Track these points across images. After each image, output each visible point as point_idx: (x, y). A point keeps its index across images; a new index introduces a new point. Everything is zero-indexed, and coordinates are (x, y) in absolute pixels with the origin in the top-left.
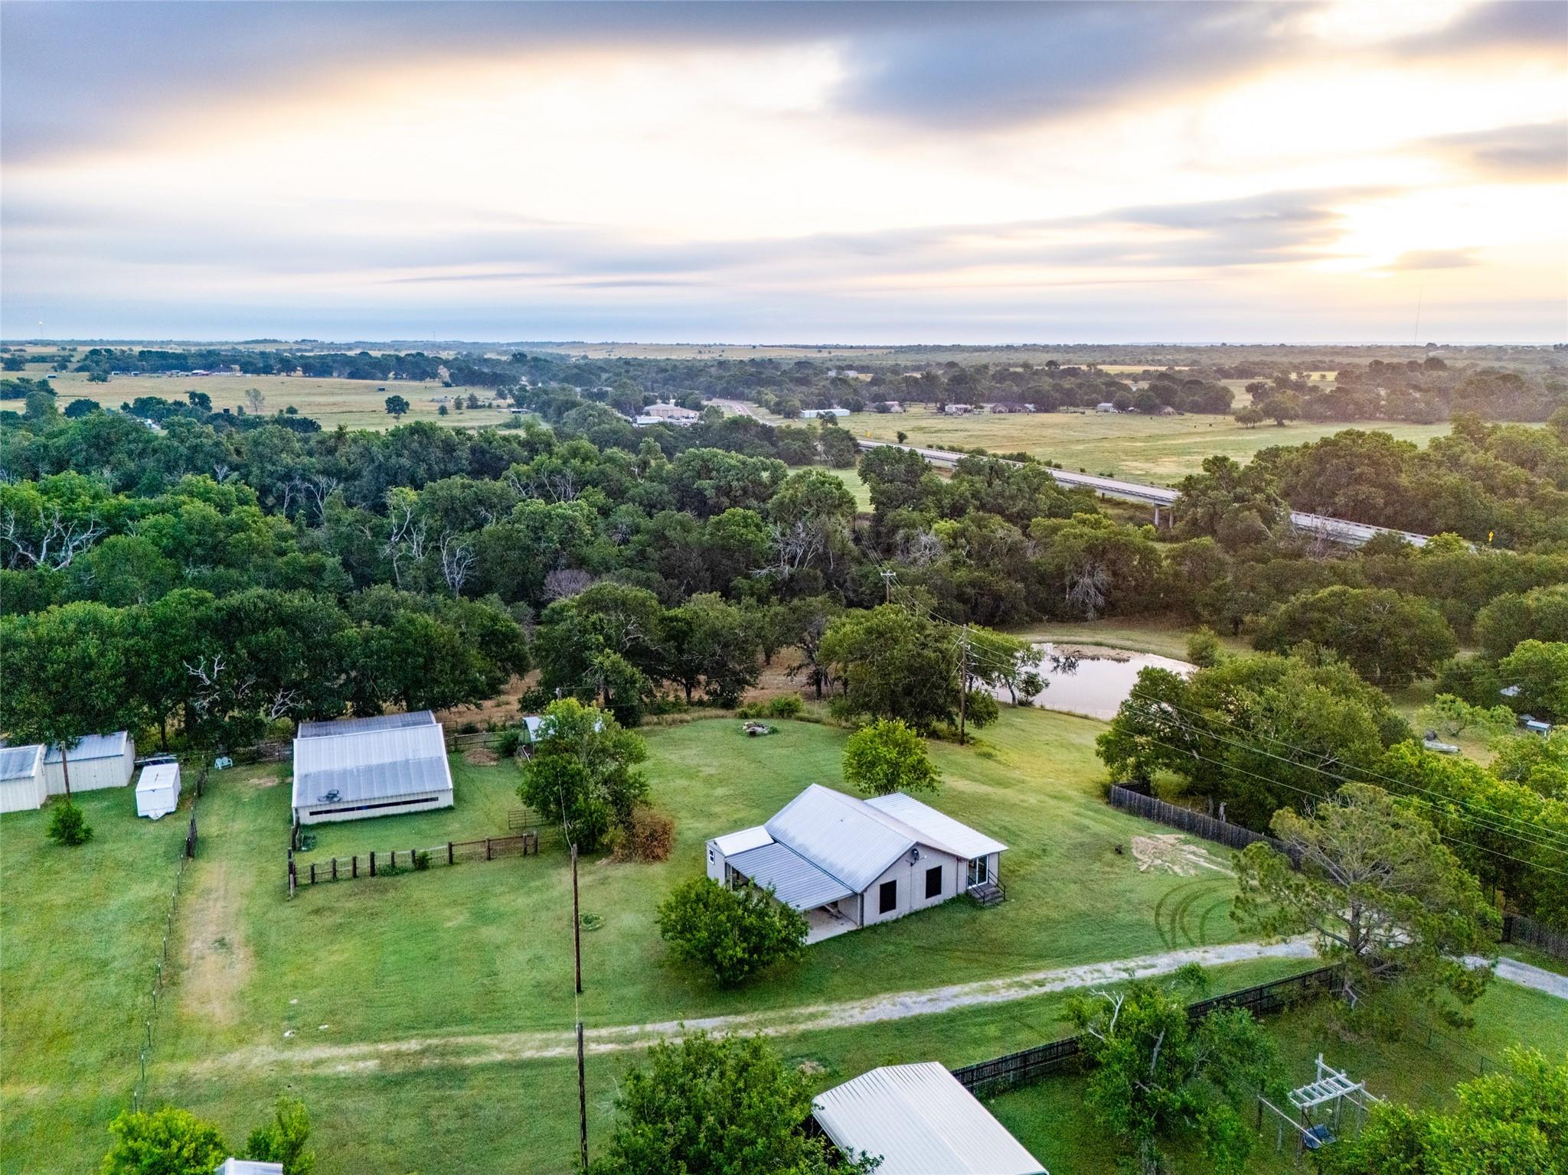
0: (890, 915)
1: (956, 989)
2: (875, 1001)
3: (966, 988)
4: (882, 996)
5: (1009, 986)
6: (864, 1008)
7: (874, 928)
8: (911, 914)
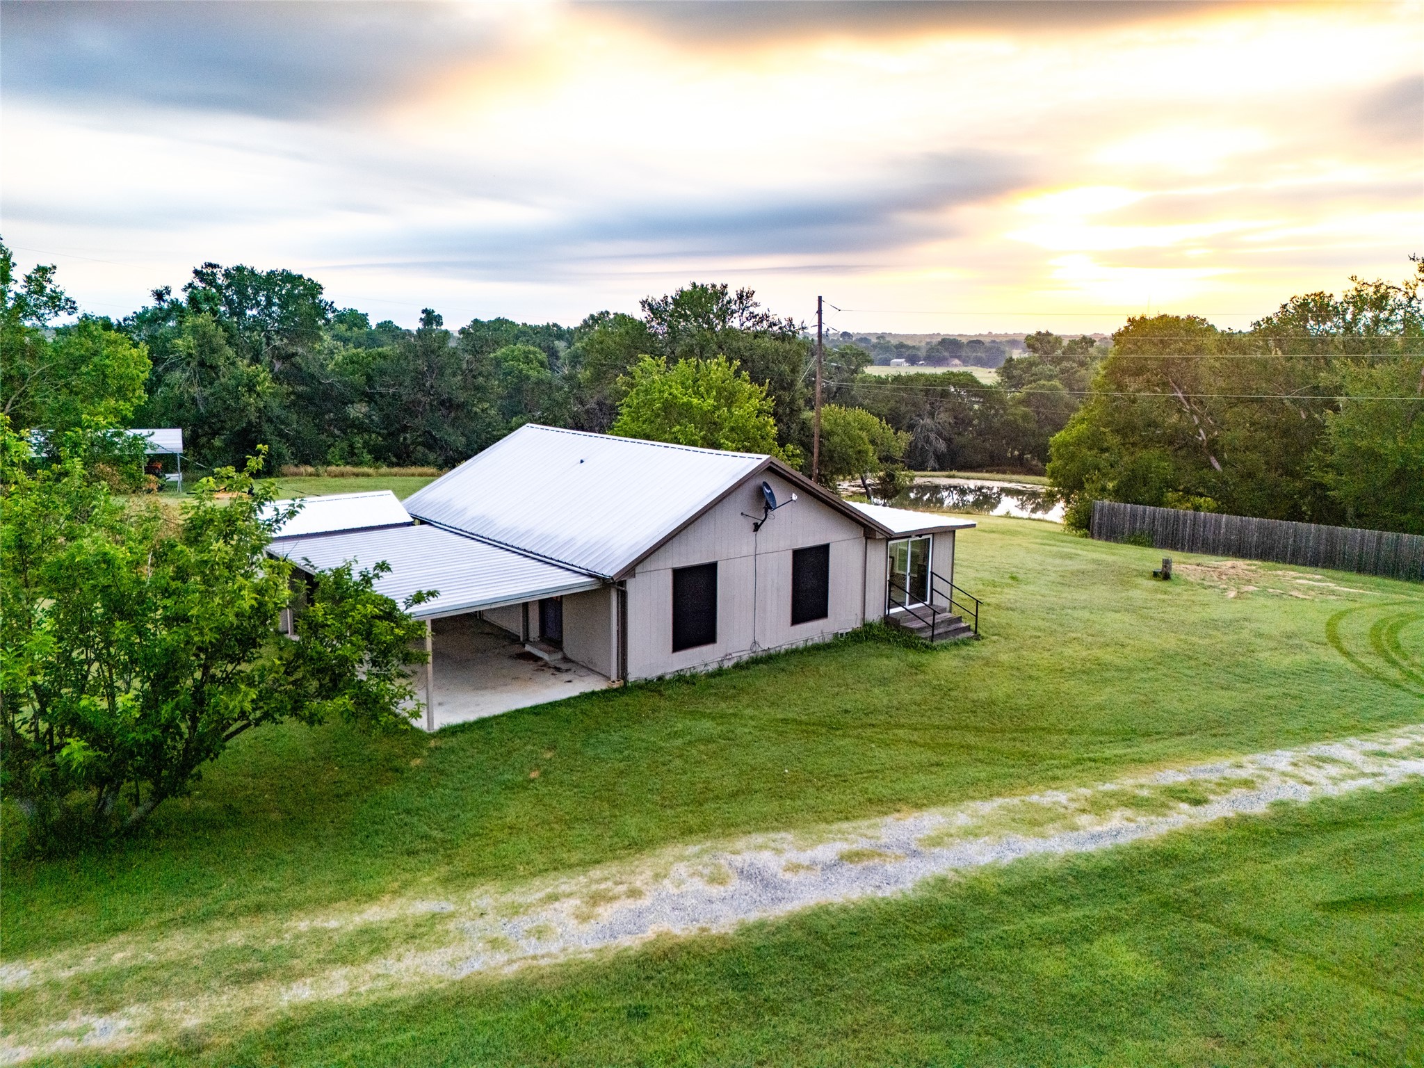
0: (699, 659)
1: (930, 821)
2: (642, 870)
3: (962, 816)
4: (670, 852)
5: (1097, 807)
6: (596, 899)
7: (656, 686)
8: (755, 661)
